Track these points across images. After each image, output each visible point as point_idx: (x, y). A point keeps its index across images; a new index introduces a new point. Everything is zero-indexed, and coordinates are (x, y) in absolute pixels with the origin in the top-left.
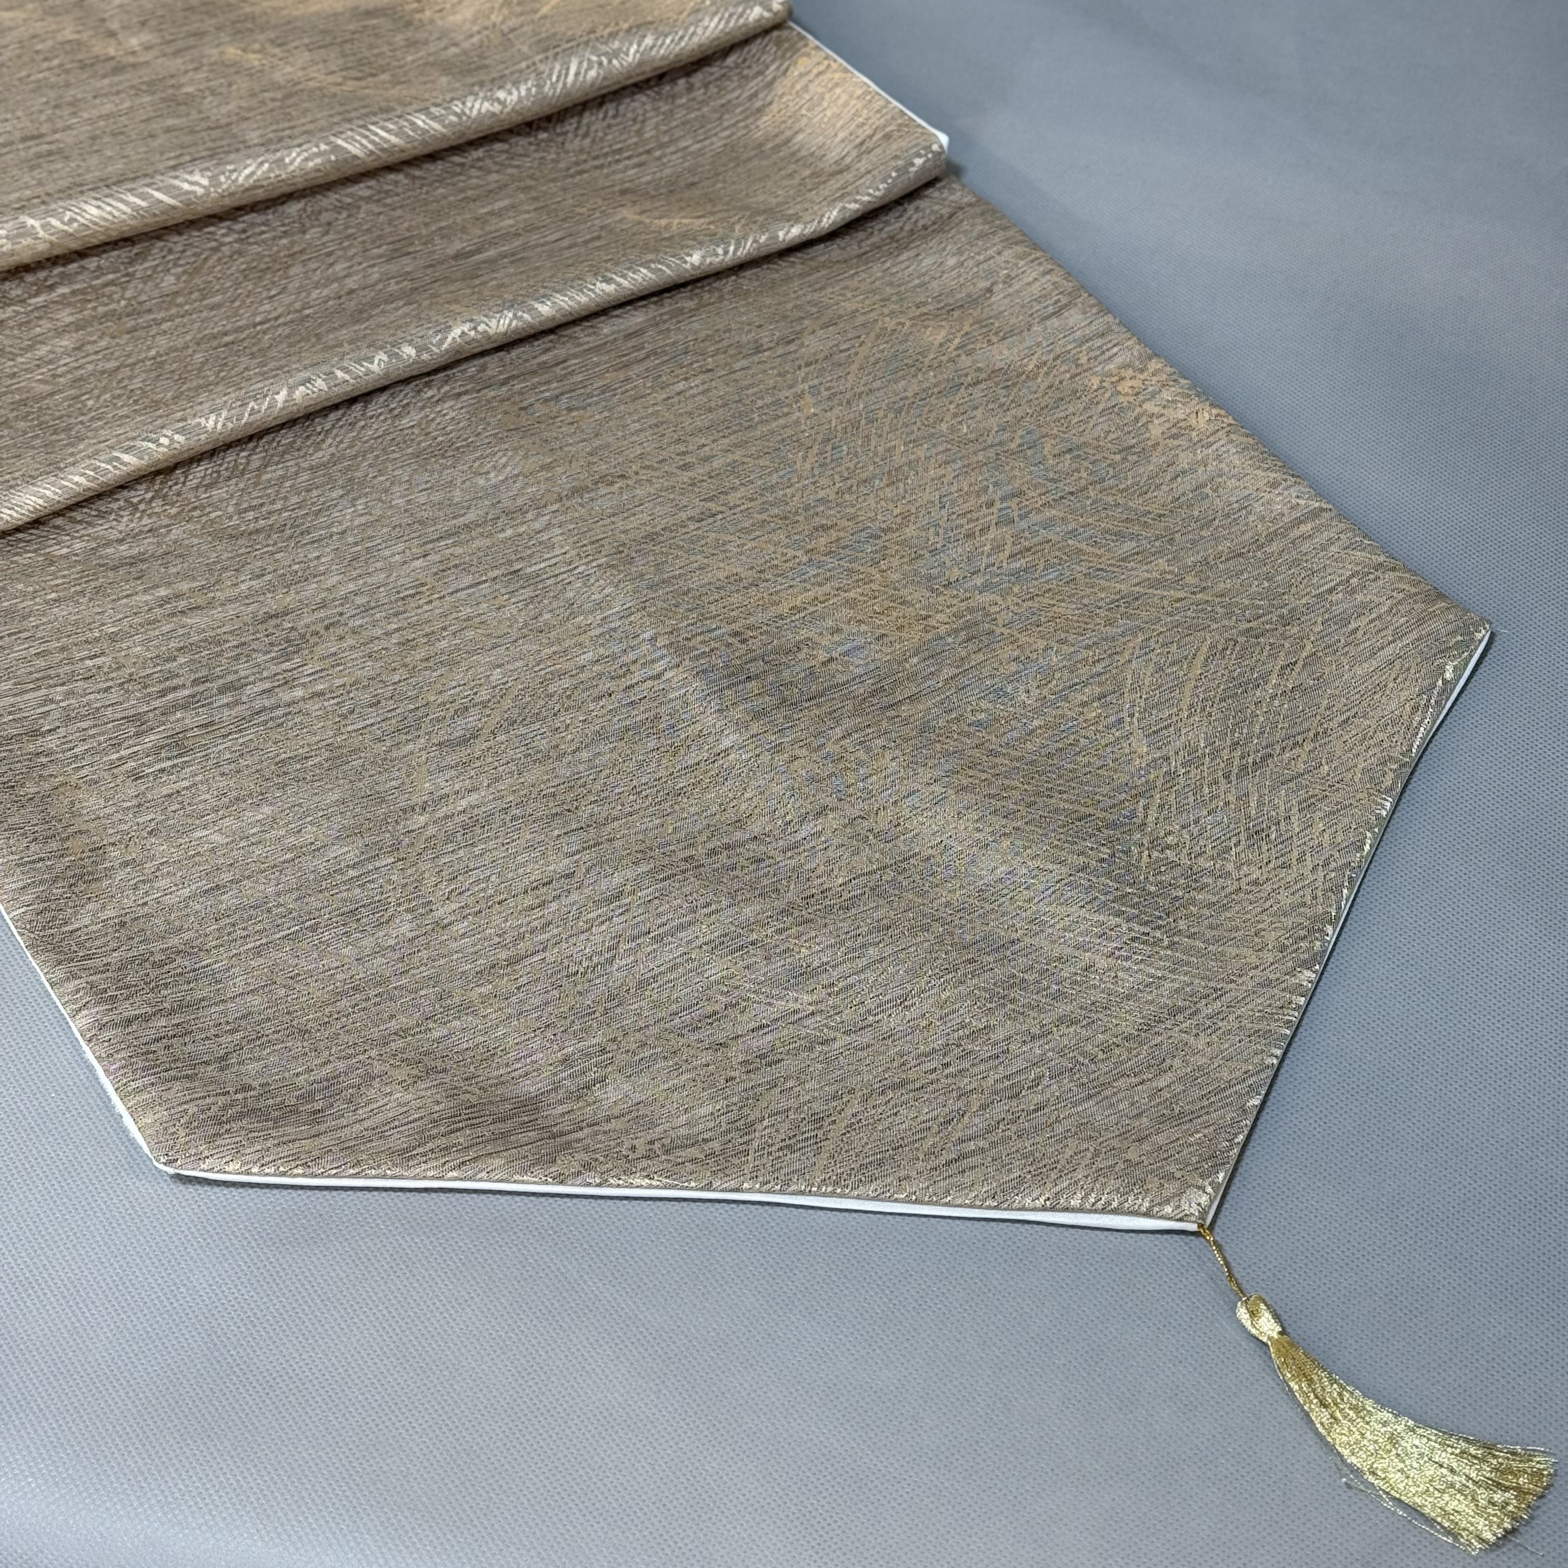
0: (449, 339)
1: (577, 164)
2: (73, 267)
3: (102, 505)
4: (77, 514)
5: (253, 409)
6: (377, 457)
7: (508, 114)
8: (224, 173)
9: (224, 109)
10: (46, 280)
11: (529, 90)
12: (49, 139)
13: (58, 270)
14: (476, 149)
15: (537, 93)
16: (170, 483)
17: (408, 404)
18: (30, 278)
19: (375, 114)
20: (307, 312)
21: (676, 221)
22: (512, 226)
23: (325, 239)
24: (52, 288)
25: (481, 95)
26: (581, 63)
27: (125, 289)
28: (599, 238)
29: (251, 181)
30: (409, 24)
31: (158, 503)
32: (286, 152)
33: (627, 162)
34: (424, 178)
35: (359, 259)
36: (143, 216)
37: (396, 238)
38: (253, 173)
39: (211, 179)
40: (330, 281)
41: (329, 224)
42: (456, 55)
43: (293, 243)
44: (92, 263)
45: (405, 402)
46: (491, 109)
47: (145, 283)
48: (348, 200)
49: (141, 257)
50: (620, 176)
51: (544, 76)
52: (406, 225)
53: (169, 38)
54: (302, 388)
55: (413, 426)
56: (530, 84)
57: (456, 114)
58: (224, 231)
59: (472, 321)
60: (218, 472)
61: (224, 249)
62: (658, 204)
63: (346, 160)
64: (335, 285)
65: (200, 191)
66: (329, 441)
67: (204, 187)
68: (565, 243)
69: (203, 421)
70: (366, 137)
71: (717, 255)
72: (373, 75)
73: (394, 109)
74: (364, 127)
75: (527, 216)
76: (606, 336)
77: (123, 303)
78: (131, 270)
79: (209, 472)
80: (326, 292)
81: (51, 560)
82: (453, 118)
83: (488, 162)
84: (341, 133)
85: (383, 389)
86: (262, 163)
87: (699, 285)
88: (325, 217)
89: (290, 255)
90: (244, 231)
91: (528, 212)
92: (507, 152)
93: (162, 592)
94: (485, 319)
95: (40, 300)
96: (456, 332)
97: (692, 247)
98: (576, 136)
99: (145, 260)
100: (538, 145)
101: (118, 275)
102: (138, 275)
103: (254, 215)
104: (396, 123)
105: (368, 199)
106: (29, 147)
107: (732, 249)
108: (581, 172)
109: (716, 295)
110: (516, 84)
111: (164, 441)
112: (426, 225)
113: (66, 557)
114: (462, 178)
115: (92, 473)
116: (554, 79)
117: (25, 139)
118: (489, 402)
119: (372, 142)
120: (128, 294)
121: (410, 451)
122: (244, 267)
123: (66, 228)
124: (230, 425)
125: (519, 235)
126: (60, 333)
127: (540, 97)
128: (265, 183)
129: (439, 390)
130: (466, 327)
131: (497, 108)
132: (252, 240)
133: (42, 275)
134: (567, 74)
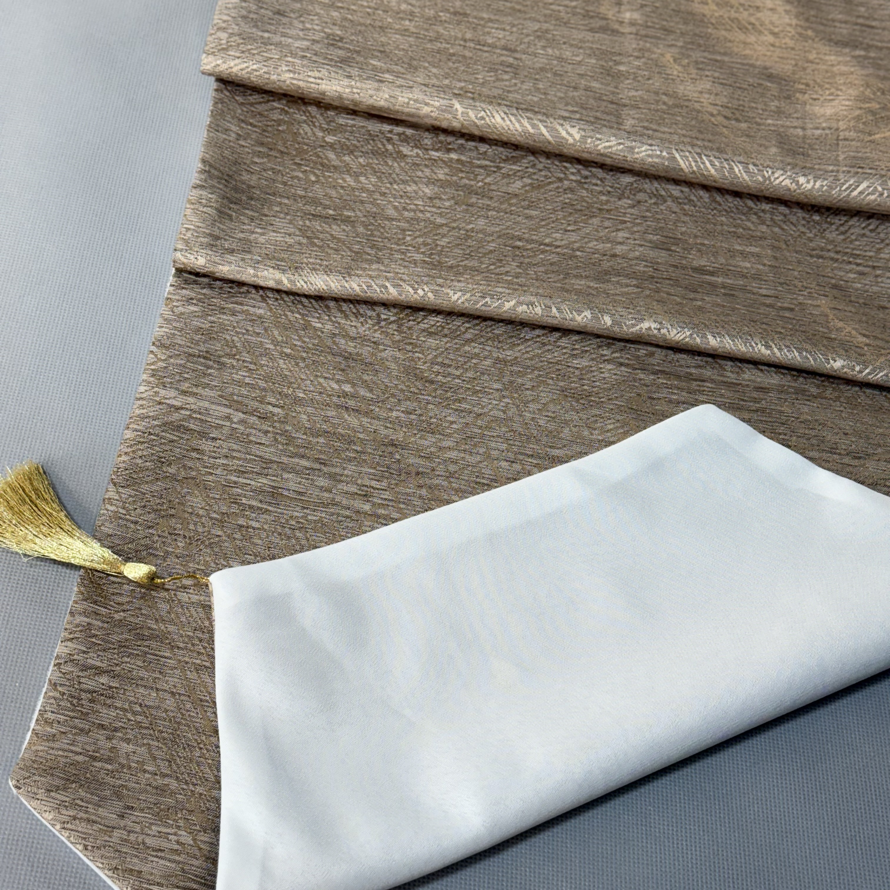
0: (638, 328)
1: (822, 249)
2: (472, 144)
3: (363, 309)
4: (345, 306)
5: (487, 302)
6: (540, 376)
7: (799, 194)
8: (592, 138)
9: (632, 93)
10: (449, 144)
11: (822, 186)
12: (518, 55)
13: (461, 141)
14: (767, 203)
15: (826, 191)
16: (411, 318)
17: (587, 351)
18: (442, 137)
19: (712, 149)
20: (578, 253)
21: (848, 329)
22: (747, 268)
23: (629, 210)
24: (449, 151)
25: (789, 173)
26: (869, 187)
27: (488, 175)
28: (792, 310)
29: (607, 151)
30: (789, 97)
31: (394, 326)
32: (639, 145)
33: (854, 266)
34: (720, 205)
35: (636, 237)
36: (527, 138)
37: (671, 235)
38: (610, 147)
39: (583, 137)
40: (608, 240)
41: (639, 202)
42: (797, 136)
43: (608, 201)
44: (483, 148)
45: (586, 349)
46: (789, 185)
47: (503, 178)
48: (663, 193)
49: (515, 160)
50: (842, 274)
51: (838, 183)
52: (684, 229)
53: (649, 24)
54: (525, 307)
55: (578, 368)
56: (825, 183)
57: (764, 176)
58: (574, 171)
59: (661, 323)
60: (443, 328)
61: (566, 182)
62: (850, 308)
63: (675, 169)
64: (609, 245)
65: (571, 141)
66: (522, 347)
67: (575, 140)
68: (768, 301)
69: (451, 293)
70: (696, 162)
71: (853, 370)
72: (737, 120)
73: (726, 153)
74: (699, 154)
75: (761, 267)
76: (744, 380)
77: (480, 184)
78: (502, 165)
79: (438, 324)
80: (600, 246)
81: (306, 327)
82: (760, 179)
83: (768, 216)
84: (682, 151)
85: (579, 333)
86: (620, 144)
87: (831, 380)
88: (641, 196)
89: (600, 209)
90: (586, 177)
91: (764, 265)
92: (785, 216)
93: (347, 388)
94: (669, 327)
95: (435, 154)
96: (645, 325)
97: (840, 356)
98: (837, 230)
99: (514, 163)
100: (808, 222)
101: (492, 164)
102: (503, 171)
103: (600, 170)
104: (721, 163)
105: (675, 199)
106: (502, 55)
107: (867, 371)
108: (821, 257)
109: (836, 394)
110: (816, 178)
111: (420, 292)
112: (696, 237)
113: (315, 329)
114: (743, 218)
115: (366, 288)
116: (844, 187)
117: (505, 48)
118: (635, 380)
119: (698, 167)
120: (488, 180)
121: (562, 384)
122: (567, 201)
123: (476, 121)
124: (467, 304)
125: (747, 278)
126: (430, 182)
127: (827, 194)
128: (615, 157)
129: (612, 353)
130: (654, 325)
131: (794, 186)
132: (586, 186)
133: (450, 139)
134: (855, 189)
